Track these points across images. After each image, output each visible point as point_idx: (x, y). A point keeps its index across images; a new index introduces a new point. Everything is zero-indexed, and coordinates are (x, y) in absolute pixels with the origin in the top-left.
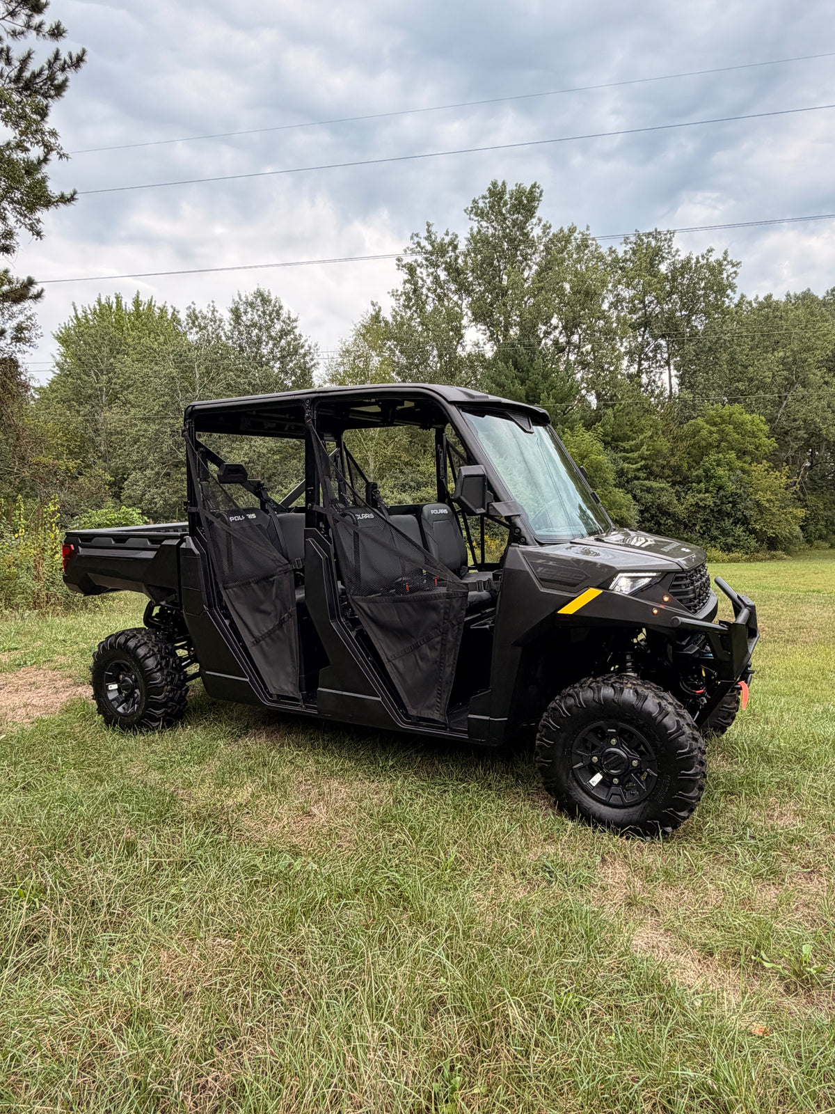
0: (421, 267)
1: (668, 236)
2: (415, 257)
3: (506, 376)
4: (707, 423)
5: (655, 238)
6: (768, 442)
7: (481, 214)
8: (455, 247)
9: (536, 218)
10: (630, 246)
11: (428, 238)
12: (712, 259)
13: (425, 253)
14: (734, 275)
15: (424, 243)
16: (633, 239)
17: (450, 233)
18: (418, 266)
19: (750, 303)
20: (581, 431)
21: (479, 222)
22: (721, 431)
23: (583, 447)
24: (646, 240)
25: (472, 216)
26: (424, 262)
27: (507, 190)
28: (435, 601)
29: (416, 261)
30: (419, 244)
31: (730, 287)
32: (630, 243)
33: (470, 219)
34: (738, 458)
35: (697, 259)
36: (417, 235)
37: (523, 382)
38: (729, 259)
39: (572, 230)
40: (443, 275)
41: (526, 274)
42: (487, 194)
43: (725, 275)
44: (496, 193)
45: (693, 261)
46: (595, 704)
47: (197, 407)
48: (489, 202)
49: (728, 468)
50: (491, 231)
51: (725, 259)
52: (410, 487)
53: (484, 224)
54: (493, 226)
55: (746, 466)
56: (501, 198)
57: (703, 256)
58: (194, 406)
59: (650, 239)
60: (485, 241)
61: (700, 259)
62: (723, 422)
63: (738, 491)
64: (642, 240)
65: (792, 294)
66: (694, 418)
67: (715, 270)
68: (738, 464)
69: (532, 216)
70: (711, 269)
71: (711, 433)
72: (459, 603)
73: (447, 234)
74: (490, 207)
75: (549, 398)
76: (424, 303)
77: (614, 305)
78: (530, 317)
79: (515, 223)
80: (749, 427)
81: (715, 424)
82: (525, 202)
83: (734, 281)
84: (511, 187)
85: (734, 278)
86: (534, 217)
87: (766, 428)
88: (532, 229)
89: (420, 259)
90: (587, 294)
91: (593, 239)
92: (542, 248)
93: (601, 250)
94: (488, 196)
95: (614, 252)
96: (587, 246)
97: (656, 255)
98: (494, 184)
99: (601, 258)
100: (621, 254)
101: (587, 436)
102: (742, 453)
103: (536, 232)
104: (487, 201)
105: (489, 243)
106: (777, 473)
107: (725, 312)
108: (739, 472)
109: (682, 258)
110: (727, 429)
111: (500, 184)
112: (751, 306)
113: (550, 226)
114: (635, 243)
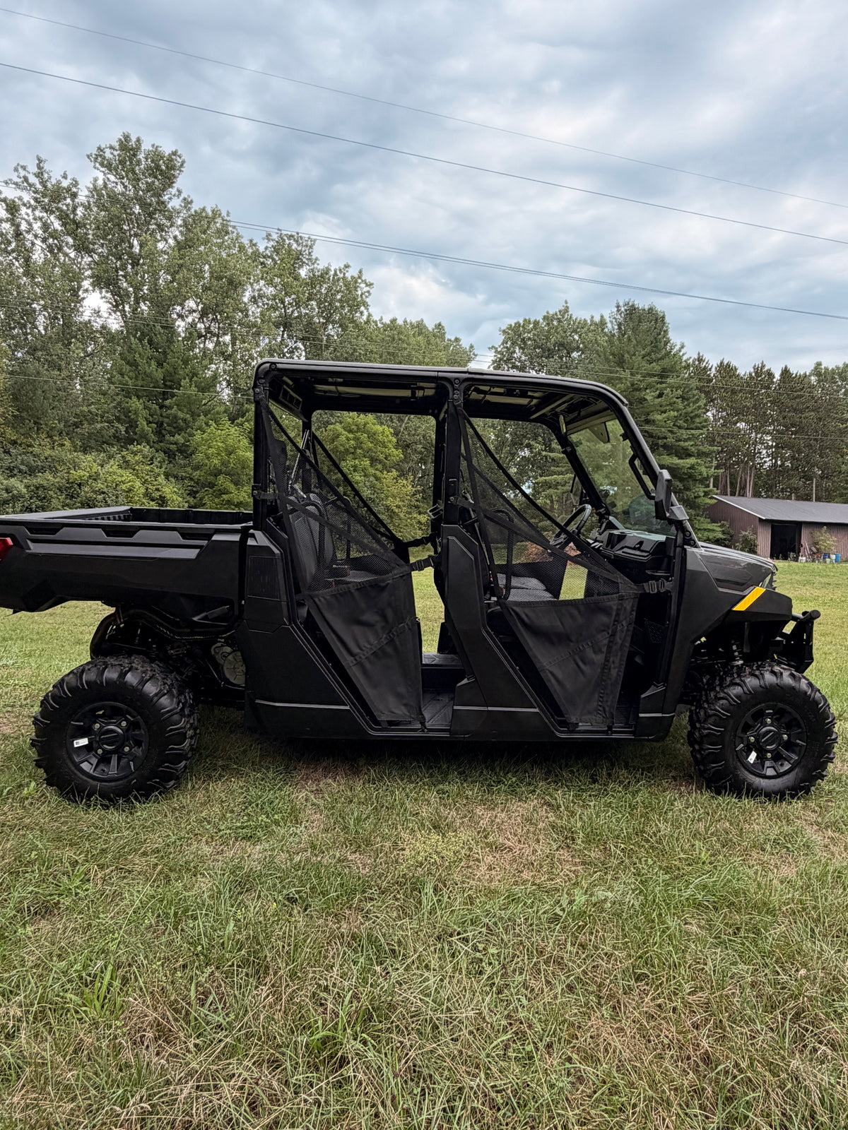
0: (28, 208)
1: (309, 243)
2: (18, 193)
3: (140, 354)
4: (345, 430)
5: (297, 241)
6: (396, 452)
7: (109, 166)
8: (74, 196)
9: (175, 189)
10: (272, 243)
11: (39, 175)
12: (348, 275)
13: (34, 192)
14: (367, 294)
15: (33, 179)
16: (275, 236)
17: (69, 178)
18: (24, 205)
19: (375, 322)
20: (227, 425)
21: (105, 174)
22: (356, 439)
23: (230, 442)
24: (287, 242)
25: (97, 165)
26: (32, 202)
27: (143, 148)
28: (608, 603)
29: (20, 199)
30: (26, 179)
31: (364, 305)
32: (273, 240)
33: (95, 167)
34: (371, 466)
35: (335, 271)
36: (24, 168)
37: (160, 365)
38: (363, 278)
39: (216, 213)
40: (57, 225)
41: (160, 245)
42: (117, 145)
43: (359, 293)
44: (128, 149)
45: (332, 273)
46: (761, 689)
47: (279, 366)
48: (119, 155)
49: (363, 474)
50: (120, 188)
51: (360, 277)
52: (20, 471)
53: (112, 178)
54: (123, 184)
55: (378, 473)
56: (135, 155)
57: (340, 270)
58: (274, 363)
59: (292, 241)
60: (113, 198)
61: (338, 272)
62: (359, 430)
63: (372, 496)
64: (284, 240)
65: (408, 321)
66: (332, 424)
67: (351, 285)
68: (372, 471)
69: (171, 185)
70: (347, 285)
71: (348, 439)
72: (631, 604)
73: (65, 177)
74: (120, 161)
75: (191, 386)
76: (30, 251)
77: (254, 300)
78: (168, 294)
79: (150, 187)
80: (380, 438)
81: (350, 431)
82: (164, 168)
83: (367, 300)
84: (146, 146)
85: (367, 297)
86: (172, 187)
87: (394, 440)
88: (170, 199)
89: (27, 197)
90: (231, 282)
91: (234, 227)
92: (180, 222)
93: (243, 240)
94: (118, 147)
95: (255, 245)
96: (227, 233)
97: (297, 259)
98: (127, 137)
99: (242, 248)
100: (261, 249)
101: (234, 430)
102: (374, 461)
103: (175, 204)
104: (116, 153)
105: (118, 201)
106: (405, 482)
107: (357, 326)
108: (372, 479)
109: (321, 267)
110: (362, 437)
111: (134, 139)
112: (377, 325)
113: (192, 202)
114: (277, 242)
